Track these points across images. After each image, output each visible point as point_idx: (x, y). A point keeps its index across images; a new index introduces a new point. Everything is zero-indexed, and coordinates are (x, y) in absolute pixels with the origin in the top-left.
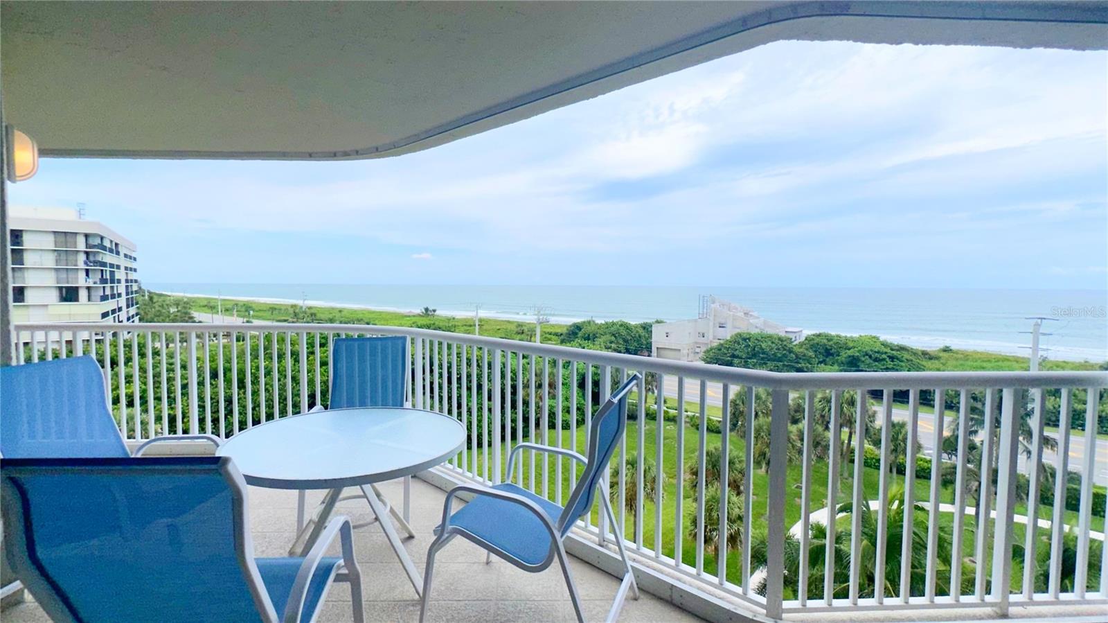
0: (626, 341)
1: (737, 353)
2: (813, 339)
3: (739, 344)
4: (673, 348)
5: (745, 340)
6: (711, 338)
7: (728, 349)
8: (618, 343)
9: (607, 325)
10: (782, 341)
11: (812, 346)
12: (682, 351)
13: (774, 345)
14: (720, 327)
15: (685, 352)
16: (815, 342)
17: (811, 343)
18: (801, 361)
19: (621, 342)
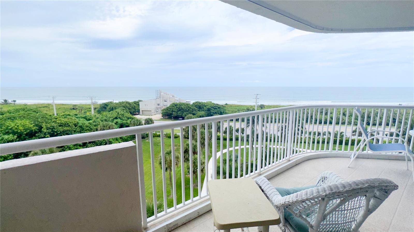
0: (129, 109)
1: (174, 110)
2: (195, 104)
3: (174, 107)
4: (148, 110)
5: (176, 105)
6: (162, 105)
7: (170, 109)
8: (126, 110)
9: (120, 103)
10: (188, 105)
11: (195, 106)
12: (152, 111)
13: (185, 106)
14: (165, 101)
15: (153, 111)
16: (196, 104)
17: (195, 105)
18: (194, 111)
19: (127, 109)
